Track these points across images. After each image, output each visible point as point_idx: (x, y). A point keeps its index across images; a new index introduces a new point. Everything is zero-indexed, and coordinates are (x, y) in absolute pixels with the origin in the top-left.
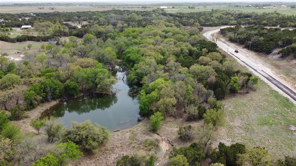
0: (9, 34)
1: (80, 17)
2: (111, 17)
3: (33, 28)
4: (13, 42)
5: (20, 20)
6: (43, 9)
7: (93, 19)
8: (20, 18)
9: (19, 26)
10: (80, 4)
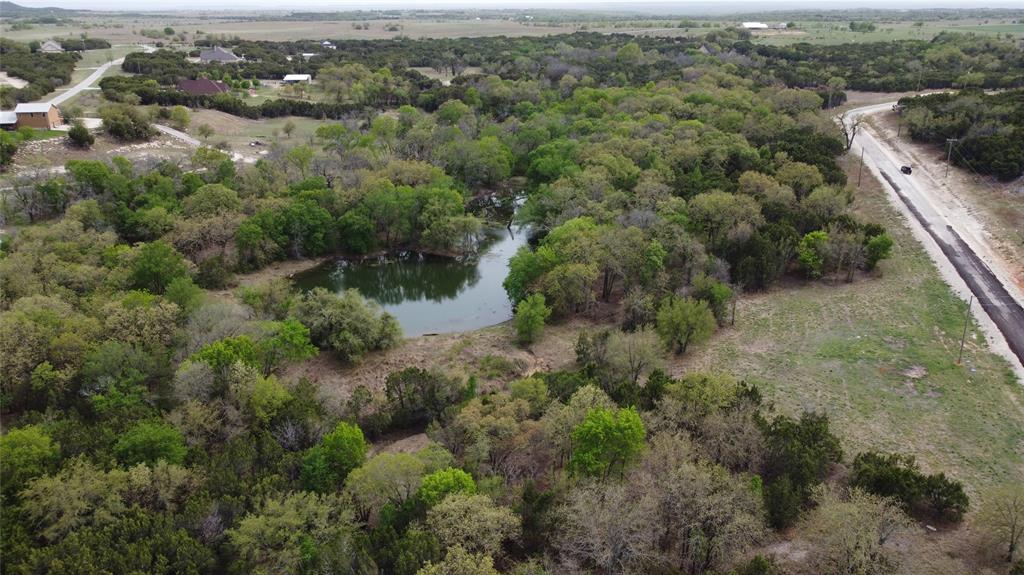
0: (246, 95)
1: (462, 54)
2: (555, 56)
3: (315, 82)
4: (251, 118)
5: (289, 59)
6: (366, 29)
7: (500, 62)
8: (291, 54)
9: (279, 76)
10: (486, 15)
